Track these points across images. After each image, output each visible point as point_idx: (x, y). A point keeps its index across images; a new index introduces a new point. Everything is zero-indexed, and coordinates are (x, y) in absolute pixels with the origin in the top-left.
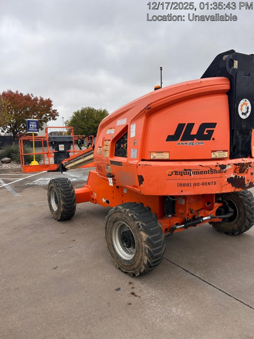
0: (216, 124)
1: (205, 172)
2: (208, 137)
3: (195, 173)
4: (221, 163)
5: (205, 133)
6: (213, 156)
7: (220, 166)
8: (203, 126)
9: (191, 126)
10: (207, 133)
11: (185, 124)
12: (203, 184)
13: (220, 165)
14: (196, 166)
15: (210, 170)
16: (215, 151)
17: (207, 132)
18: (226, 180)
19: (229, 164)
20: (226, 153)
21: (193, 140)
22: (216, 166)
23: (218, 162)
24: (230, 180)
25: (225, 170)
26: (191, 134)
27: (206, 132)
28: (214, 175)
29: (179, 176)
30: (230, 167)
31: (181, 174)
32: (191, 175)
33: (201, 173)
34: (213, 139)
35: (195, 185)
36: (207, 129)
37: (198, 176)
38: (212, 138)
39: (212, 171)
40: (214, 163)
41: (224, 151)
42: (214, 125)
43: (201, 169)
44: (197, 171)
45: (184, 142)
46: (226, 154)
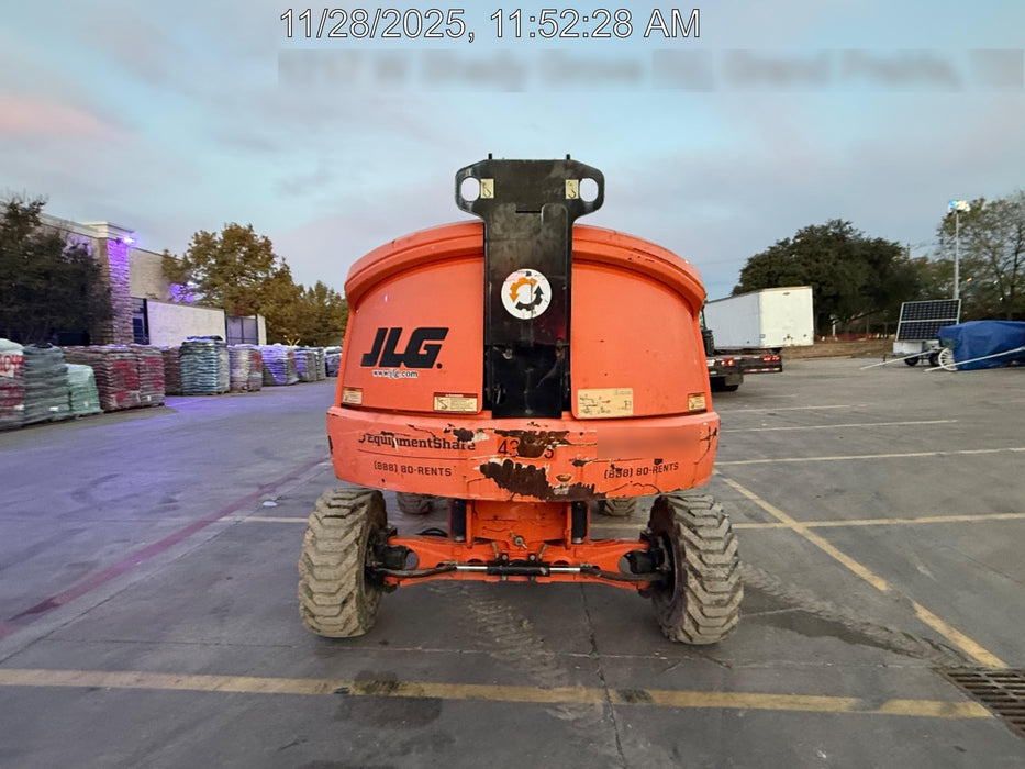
0: (447, 330)
1: (422, 444)
2: (428, 361)
3: (402, 442)
4: (459, 425)
5: (422, 351)
6: (438, 406)
7: (456, 432)
8: (420, 335)
9: (397, 332)
10: (425, 352)
11: (386, 329)
12: (420, 470)
13: (454, 430)
14: (402, 427)
15: (432, 439)
16: (443, 395)
17: (425, 349)
18: (478, 468)
19: (481, 430)
20: (474, 400)
21: (399, 366)
22: (446, 431)
23: (452, 422)
24: (490, 470)
25: (469, 443)
26: (396, 352)
27: (423, 349)
28: (442, 452)
29: (374, 445)
30: (484, 437)
31: (377, 440)
32: (394, 446)
33: (413, 443)
34: (440, 366)
35: (404, 469)
36: (426, 342)
37: (408, 450)
38: (437, 362)
39: (437, 443)
40: (441, 424)
41: (467, 396)
42: (441, 333)
43: (413, 435)
44: (406, 438)
45: (383, 370)
46: (473, 405)
